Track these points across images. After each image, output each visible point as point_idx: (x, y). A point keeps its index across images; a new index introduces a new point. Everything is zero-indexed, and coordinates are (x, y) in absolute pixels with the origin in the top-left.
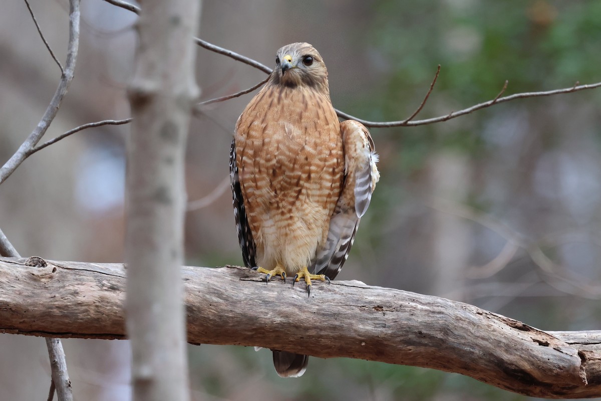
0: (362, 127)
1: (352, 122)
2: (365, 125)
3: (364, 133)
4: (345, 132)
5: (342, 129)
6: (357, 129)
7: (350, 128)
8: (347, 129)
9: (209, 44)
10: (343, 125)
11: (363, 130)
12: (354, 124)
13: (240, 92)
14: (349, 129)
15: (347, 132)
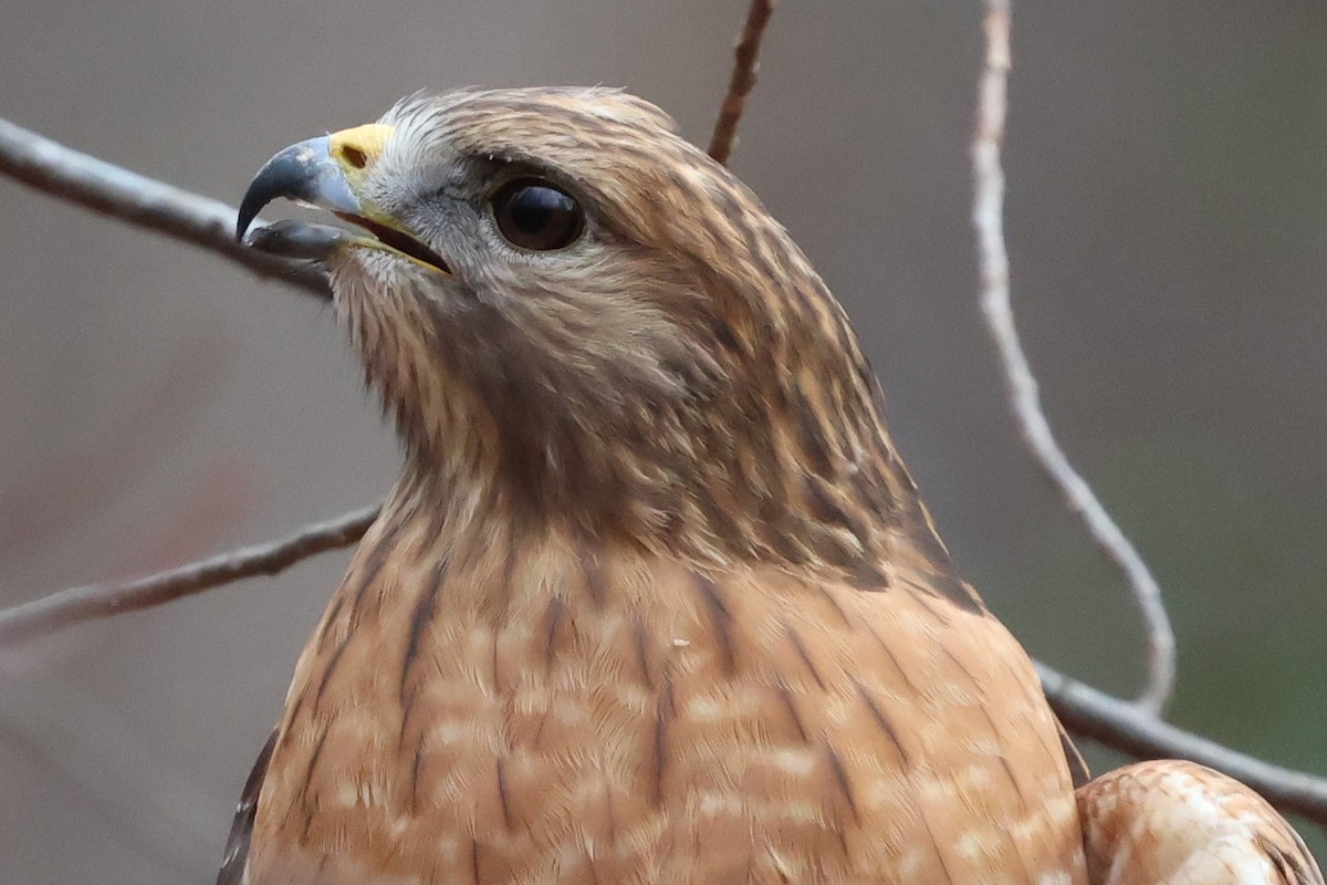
0: (1259, 817)
1: (1173, 776)
2: (1286, 804)
3: (1267, 866)
4: (1120, 860)
5: (1095, 834)
6: (1210, 836)
7: (1157, 822)
8: (1137, 829)
9: (47, 151)
10: (1106, 804)
11: (1261, 843)
12: (1195, 793)
13: (292, 537)
14: (1151, 838)
15: (1136, 855)
